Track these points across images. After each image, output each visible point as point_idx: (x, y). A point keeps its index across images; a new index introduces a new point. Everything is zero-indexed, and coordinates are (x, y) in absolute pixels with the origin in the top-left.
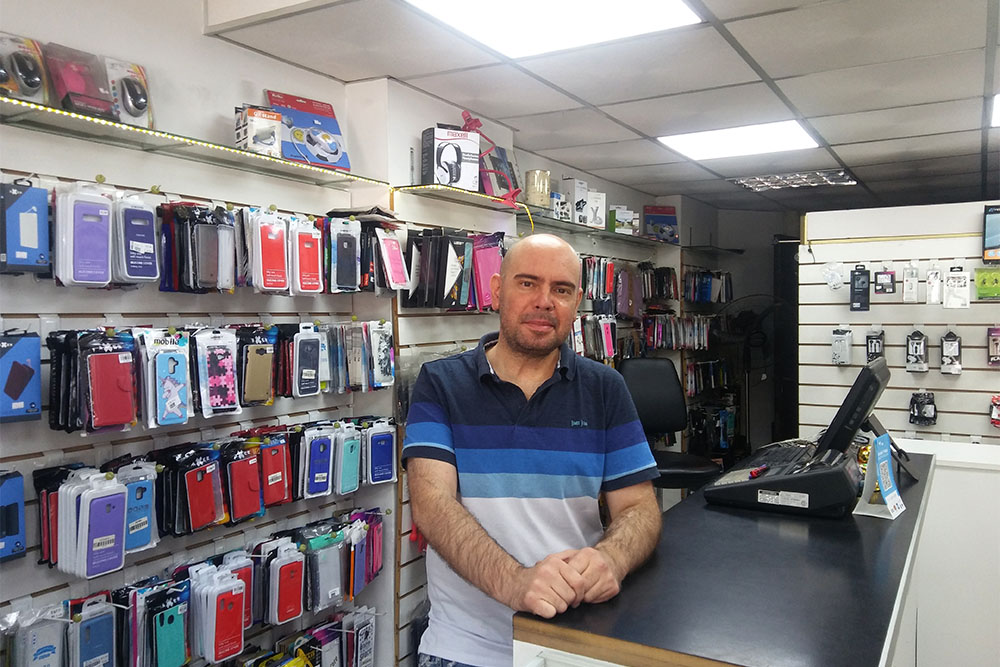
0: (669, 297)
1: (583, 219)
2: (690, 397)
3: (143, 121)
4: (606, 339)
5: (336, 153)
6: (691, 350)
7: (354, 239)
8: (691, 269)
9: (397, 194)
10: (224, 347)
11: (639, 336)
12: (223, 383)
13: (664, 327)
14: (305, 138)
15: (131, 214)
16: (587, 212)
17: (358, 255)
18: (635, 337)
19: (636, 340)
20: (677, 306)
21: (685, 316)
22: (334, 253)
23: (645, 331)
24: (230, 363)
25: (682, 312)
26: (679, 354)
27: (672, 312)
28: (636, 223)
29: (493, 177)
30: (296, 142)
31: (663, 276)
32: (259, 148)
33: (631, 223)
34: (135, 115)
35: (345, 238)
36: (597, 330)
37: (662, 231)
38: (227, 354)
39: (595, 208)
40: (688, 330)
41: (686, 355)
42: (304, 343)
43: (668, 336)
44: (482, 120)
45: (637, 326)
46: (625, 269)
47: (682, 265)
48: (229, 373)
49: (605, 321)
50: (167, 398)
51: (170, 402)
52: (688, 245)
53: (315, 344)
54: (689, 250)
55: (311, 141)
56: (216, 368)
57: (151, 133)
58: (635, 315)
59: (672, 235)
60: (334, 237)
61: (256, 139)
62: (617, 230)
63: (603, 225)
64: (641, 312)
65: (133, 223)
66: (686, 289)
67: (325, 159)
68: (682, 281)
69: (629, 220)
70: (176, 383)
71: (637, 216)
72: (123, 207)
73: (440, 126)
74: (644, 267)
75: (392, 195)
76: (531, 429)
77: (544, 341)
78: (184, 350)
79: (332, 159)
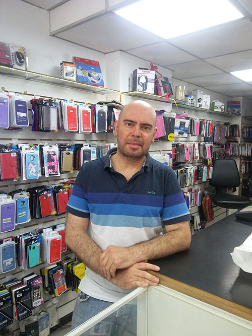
0: (236, 136)
1: (200, 106)
2: (243, 174)
3: (23, 68)
4: (208, 151)
5: (99, 80)
6: (244, 156)
7: (105, 113)
8: (246, 125)
9: (123, 95)
10: (53, 152)
11: (223, 151)
12: (53, 165)
13: (233, 148)
14: (87, 74)
15: (18, 102)
16: (202, 103)
17: (106, 118)
18: (221, 151)
19: (221, 152)
20: (239, 139)
21: (242, 143)
22: (97, 117)
23: (226, 149)
24: (56, 157)
25: (241, 142)
26: (239, 158)
27: (237, 142)
28: (223, 107)
29: (162, 89)
30: (83, 76)
31: (234, 128)
32: (68, 77)
33: (221, 107)
34: (20, 65)
35: (102, 112)
36: (204, 148)
37: (234, 111)
38: (55, 154)
39: (206, 101)
40: (243, 149)
41: (242, 158)
42: (84, 151)
43: (235, 151)
44: (158, 66)
45: (222, 147)
46: (218, 125)
47: (242, 124)
48: (55, 161)
49: (208, 145)
50: (30, 170)
51: (31, 171)
52: (245, 116)
53: (89, 151)
54: (245, 118)
55: (90, 76)
56: (50, 159)
57: (27, 72)
58: (221, 143)
59: (238, 112)
60: (97, 112)
61: (67, 74)
62: (215, 110)
63: (209, 108)
64: (224, 141)
65: (19, 105)
66: (243, 133)
67: (95, 82)
68: (242, 130)
69: (220, 106)
70: (34, 164)
71: (224, 104)
72: (15, 100)
73: (140, 68)
74: (226, 124)
75: (121, 96)
76: (128, 195)
77: (136, 153)
78: (37, 152)
79: (97, 82)
